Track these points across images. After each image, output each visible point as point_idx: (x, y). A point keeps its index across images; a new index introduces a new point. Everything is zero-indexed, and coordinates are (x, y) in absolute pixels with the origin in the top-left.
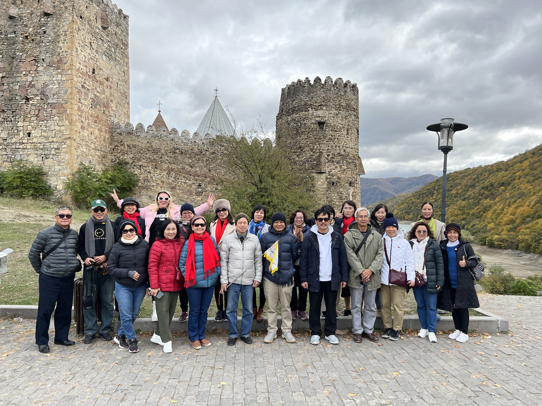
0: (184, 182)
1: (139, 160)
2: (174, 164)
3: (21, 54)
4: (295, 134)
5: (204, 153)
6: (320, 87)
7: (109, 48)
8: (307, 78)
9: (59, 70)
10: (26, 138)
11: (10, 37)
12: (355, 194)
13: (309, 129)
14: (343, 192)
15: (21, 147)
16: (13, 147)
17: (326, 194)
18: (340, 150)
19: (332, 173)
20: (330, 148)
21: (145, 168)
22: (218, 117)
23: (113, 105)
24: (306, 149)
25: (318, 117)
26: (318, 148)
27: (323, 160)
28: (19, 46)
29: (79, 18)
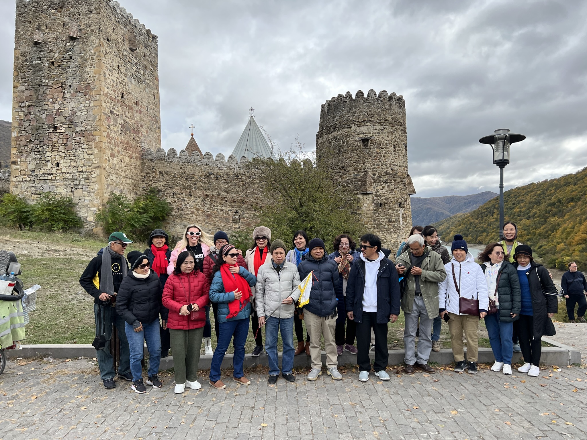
0: (220, 209)
1: (172, 187)
2: (209, 190)
3: (47, 81)
4: (337, 153)
5: (240, 177)
6: (362, 101)
7: (138, 70)
8: (348, 92)
9: (87, 97)
10: (55, 169)
11: (36, 64)
12: (405, 215)
13: (352, 147)
14: (392, 214)
15: (50, 178)
16: (42, 178)
17: (373, 216)
18: (387, 168)
19: (379, 193)
20: (376, 166)
21: (179, 196)
22: (254, 138)
23: (143, 130)
24: (350, 168)
25: (361, 134)
26: (363, 167)
27: (368, 179)
28: (46, 73)
29: (106, 40)
